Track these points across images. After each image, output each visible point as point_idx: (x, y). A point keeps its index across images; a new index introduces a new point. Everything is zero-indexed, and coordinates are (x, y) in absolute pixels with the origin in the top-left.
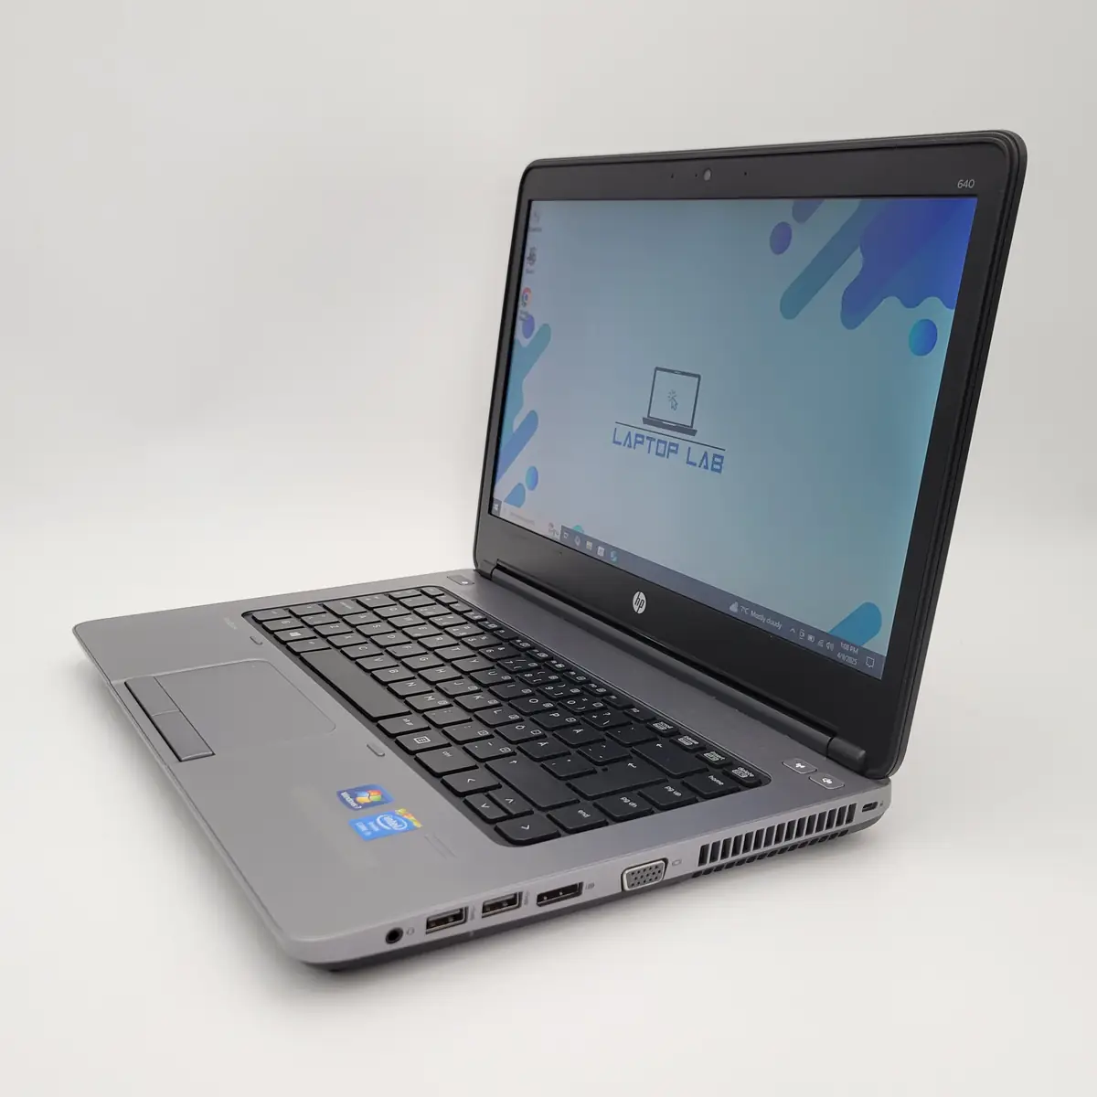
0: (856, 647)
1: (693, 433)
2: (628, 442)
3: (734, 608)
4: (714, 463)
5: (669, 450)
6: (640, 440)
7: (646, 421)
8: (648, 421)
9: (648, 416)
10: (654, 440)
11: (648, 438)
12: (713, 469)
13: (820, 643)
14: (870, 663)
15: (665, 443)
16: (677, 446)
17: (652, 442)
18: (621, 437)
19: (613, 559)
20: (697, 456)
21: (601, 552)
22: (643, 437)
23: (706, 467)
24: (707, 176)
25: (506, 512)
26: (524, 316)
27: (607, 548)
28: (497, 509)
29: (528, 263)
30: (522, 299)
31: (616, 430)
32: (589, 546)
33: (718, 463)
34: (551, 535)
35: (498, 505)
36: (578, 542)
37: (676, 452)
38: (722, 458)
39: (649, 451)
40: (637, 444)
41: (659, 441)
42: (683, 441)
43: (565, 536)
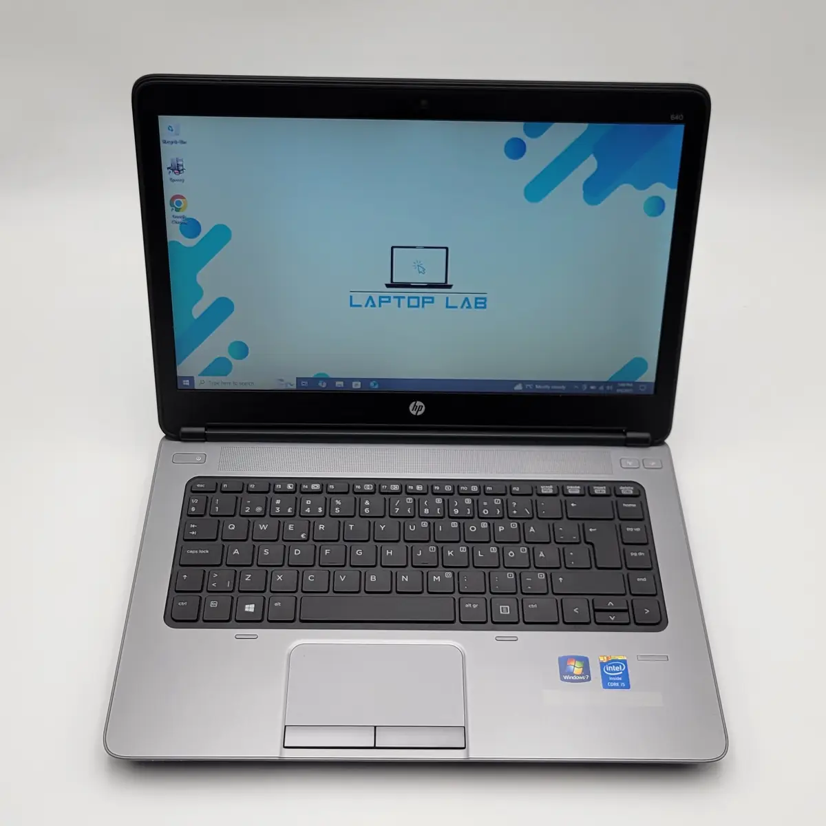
0: (630, 383)
1: (450, 287)
2: (370, 303)
3: (518, 388)
4: (476, 303)
5: (423, 302)
6: (385, 300)
7: (388, 286)
8: (392, 285)
9: (392, 281)
10: (404, 297)
11: (395, 297)
12: (476, 307)
13: (602, 388)
14: (642, 388)
15: (418, 298)
16: (432, 298)
17: (401, 300)
18: (360, 299)
19: (374, 386)
20: (456, 300)
21: (356, 386)
22: (389, 297)
23: (469, 307)
24: (424, 102)
25: (204, 383)
26: (180, 220)
27: (365, 381)
28: (188, 384)
29: (170, 172)
30: (172, 205)
31: (351, 297)
32: (340, 384)
33: (481, 303)
34: (283, 387)
35: (188, 381)
36: (323, 385)
37: (432, 302)
38: (485, 299)
39: (399, 306)
40: (382, 304)
41: (409, 298)
42: (439, 295)
43: (304, 384)
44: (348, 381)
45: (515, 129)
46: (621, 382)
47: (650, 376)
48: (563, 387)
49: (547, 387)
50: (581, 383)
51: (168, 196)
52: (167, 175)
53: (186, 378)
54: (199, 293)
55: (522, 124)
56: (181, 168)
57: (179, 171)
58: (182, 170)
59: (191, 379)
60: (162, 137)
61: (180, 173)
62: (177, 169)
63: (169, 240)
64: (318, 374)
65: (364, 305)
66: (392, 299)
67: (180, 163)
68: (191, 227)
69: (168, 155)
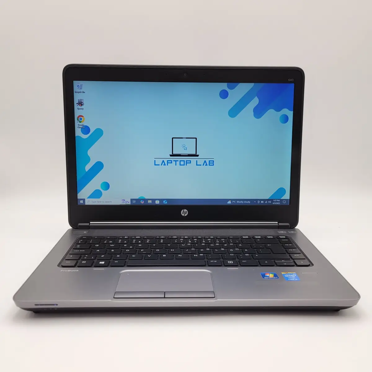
0: (279, 199)
1: (198, 156)
2: (163, 163)
4: (209, 163)
5: (187, 163)
6: (169, 162)
7: (171, 156)
8: (173, 155)
9: (172, 153)
10: (178, 161)
11: (174, 161)
12: (209, 165)
13: (266, 202)
14: (284, 202)
15: (184, 161)
16: (190, 161)
17: (177, 162)
18: (159, 162)
19: (165, 203)
20: (201, 162)
21: (157, 202)
22: (172, 161)
23: (206, 165)
24: (185, 75)
25: (90, 202)
26: (81, 126)
27: (161, 200)
28: (82, 202)
29: (78, 105)
30: (78, 120)
31: (155, 161)
32: (150, 202)
33: (212, 163)
34: (124, 204)
35: (82, 201)
36: (142, 202)
37: (190, 163)
38: (213, 161)
39: (176, 165)
40: (168, 164)
41: (180, 161)
42: (193, 160)
43: (134, 202)
44: (154, 200)
45: (223, 86)
46: (274, 199)
47: (287, 196)
48: (249, 202)
49: (242, 202)
50: (257, 200)
51: (76, 115)
52: (76, 107)
53: (81, 199)
54: (88, 159)
55: (226, 84)
56: (82, 103)
57: (82, 105)
58: (83, 104)
59: (84, 200)
60: (74, 90)
61: (82, 106)
62: (80, 103)
63: (76, 135)
64: (140, 197)
65: (160, 164)
66: (173, 161)
67: (82, 101)
68: (86, 130)
69: (77, 97)
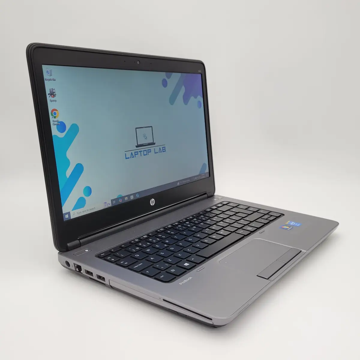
0: (204, 174)
1: (154, 144)
2: (132, 156)
3: (178, 184)
4: (163, 149)
5: (148, 152)
6: (136, 154)
7: (137, 147)
8: (138, 146)
9: (138, 145)
10: (142, 151)
12: (163, 152)
13: (198, 178)
14: (207, 175)
15: (146, 150)
16: (150, 150)
18: (129, 155)
19: (138, 196)
20: (157, 150)
21: (132, 198)
22: (137, 152)
23: (161, 152)
24: (138, 63)
25: (75, 215)
26: (56, 123)
27: (134, 194)
28: (68, 217)
29: (50, 96)
30: (52, 115)
31: (125, 154)
32: (126, 198)
33: (164, 150)
34: (106, 207)
35: (67, 215)
36: (120, 201)
37: (151, 152)
38: (165, 147)
39: (141, 156)
40: (136, 155)
41: (144, 151)
42: (152, 148)
43: (114, 202)
44: (129, 196)
45: (163, 75)
46: (202, 174)
47: (207, 170)
48: (189, 180)
49: (185, 181)
50: (193, 177)
51: (50, 108)
52: (49, 98)
53: (66, 214)
54: (68, 163)
56: (54, 94)
57: (54, 95)
58: (55, 95)
59: (69, 213)
60: (45, 77)
61: (54, 97)
62: (52, 94)
63: (53, 134)
64: (118, 196)
65: (130, 157)
66: (138, 152)
67: (54, 91)
68: (62, 126)
69: (48, 87)
